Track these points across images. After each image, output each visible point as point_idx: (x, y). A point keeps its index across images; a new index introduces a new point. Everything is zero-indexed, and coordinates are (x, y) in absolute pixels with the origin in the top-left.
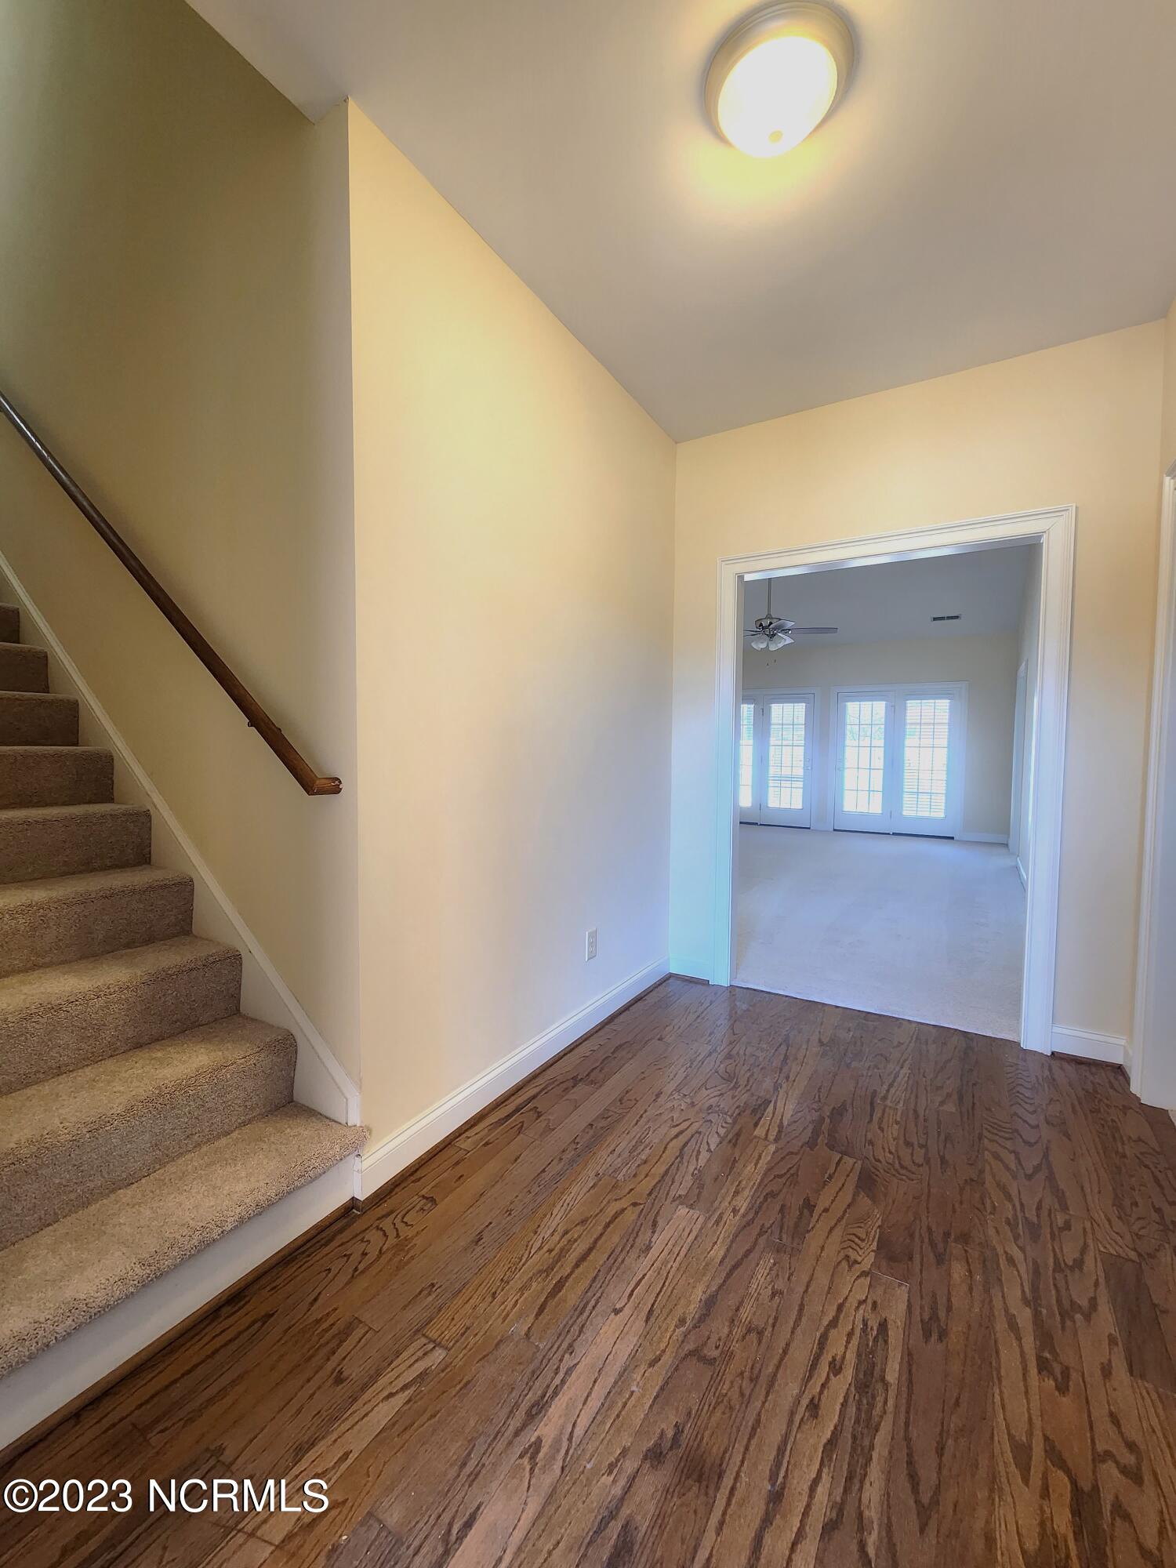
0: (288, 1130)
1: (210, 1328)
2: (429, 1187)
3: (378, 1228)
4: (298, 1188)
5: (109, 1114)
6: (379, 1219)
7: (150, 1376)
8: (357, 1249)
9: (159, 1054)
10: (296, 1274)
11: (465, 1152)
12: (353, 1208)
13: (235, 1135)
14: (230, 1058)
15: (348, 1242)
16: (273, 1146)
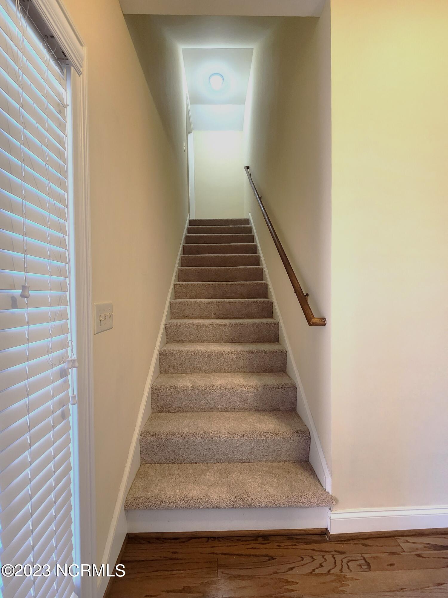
0: (300, 475)
1: (252, 542)
2: (370, 555)
3: (333, 556)
4: (293, 507)
5: (237, 434)
6: (336, 551)
7: (230, 544)
8: (319, 559)
9: (261, 417)
10: (290, 547)
11: (402, 551)
12: (326, 534)
13: (281, 464)
14: (281, 431)
15: (317, 551)
16: (291, 479)
